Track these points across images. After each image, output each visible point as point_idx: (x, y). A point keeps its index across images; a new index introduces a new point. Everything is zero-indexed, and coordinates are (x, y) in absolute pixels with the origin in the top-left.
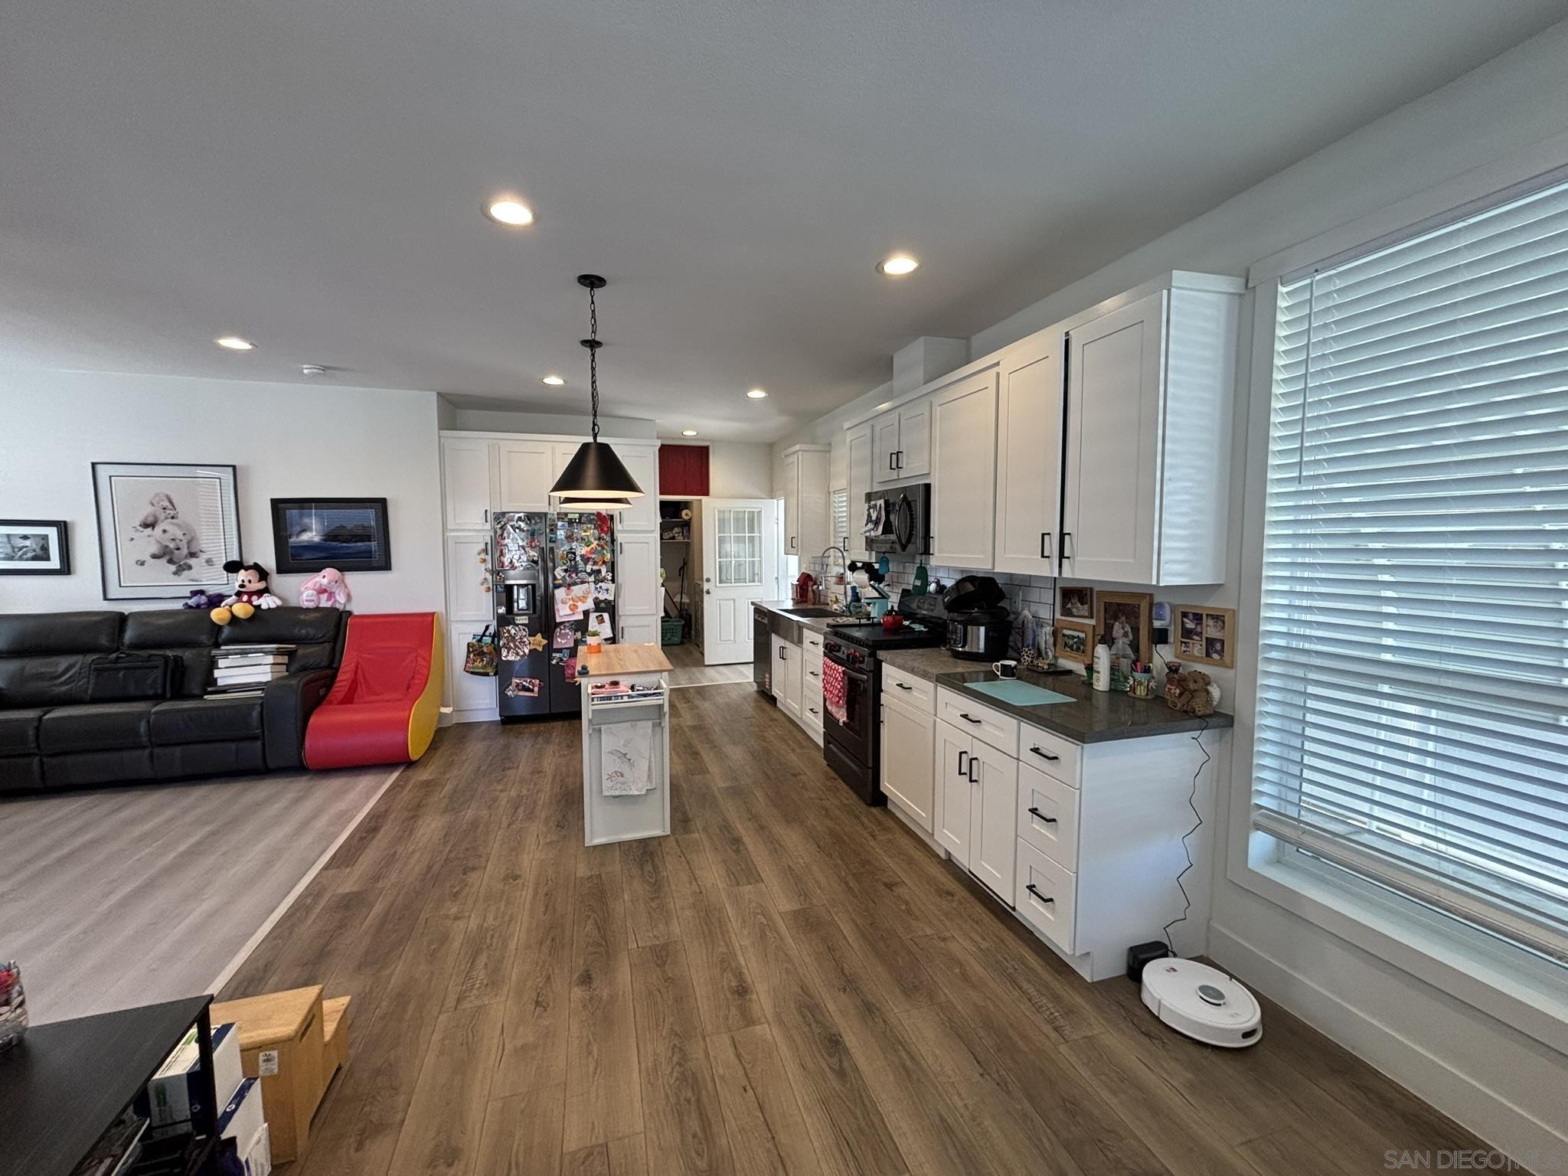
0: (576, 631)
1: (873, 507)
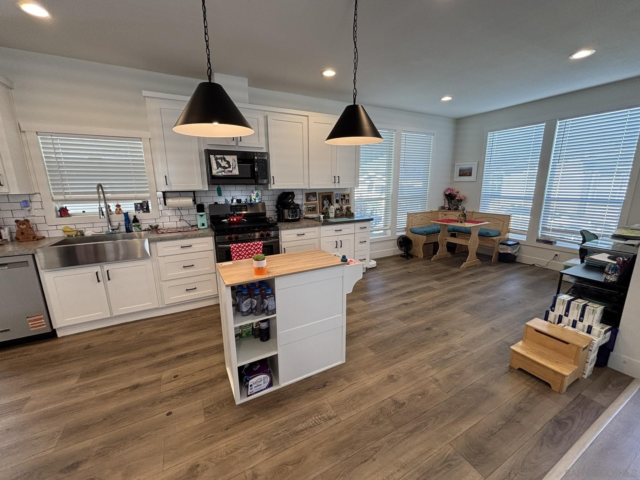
1: (221, 159)
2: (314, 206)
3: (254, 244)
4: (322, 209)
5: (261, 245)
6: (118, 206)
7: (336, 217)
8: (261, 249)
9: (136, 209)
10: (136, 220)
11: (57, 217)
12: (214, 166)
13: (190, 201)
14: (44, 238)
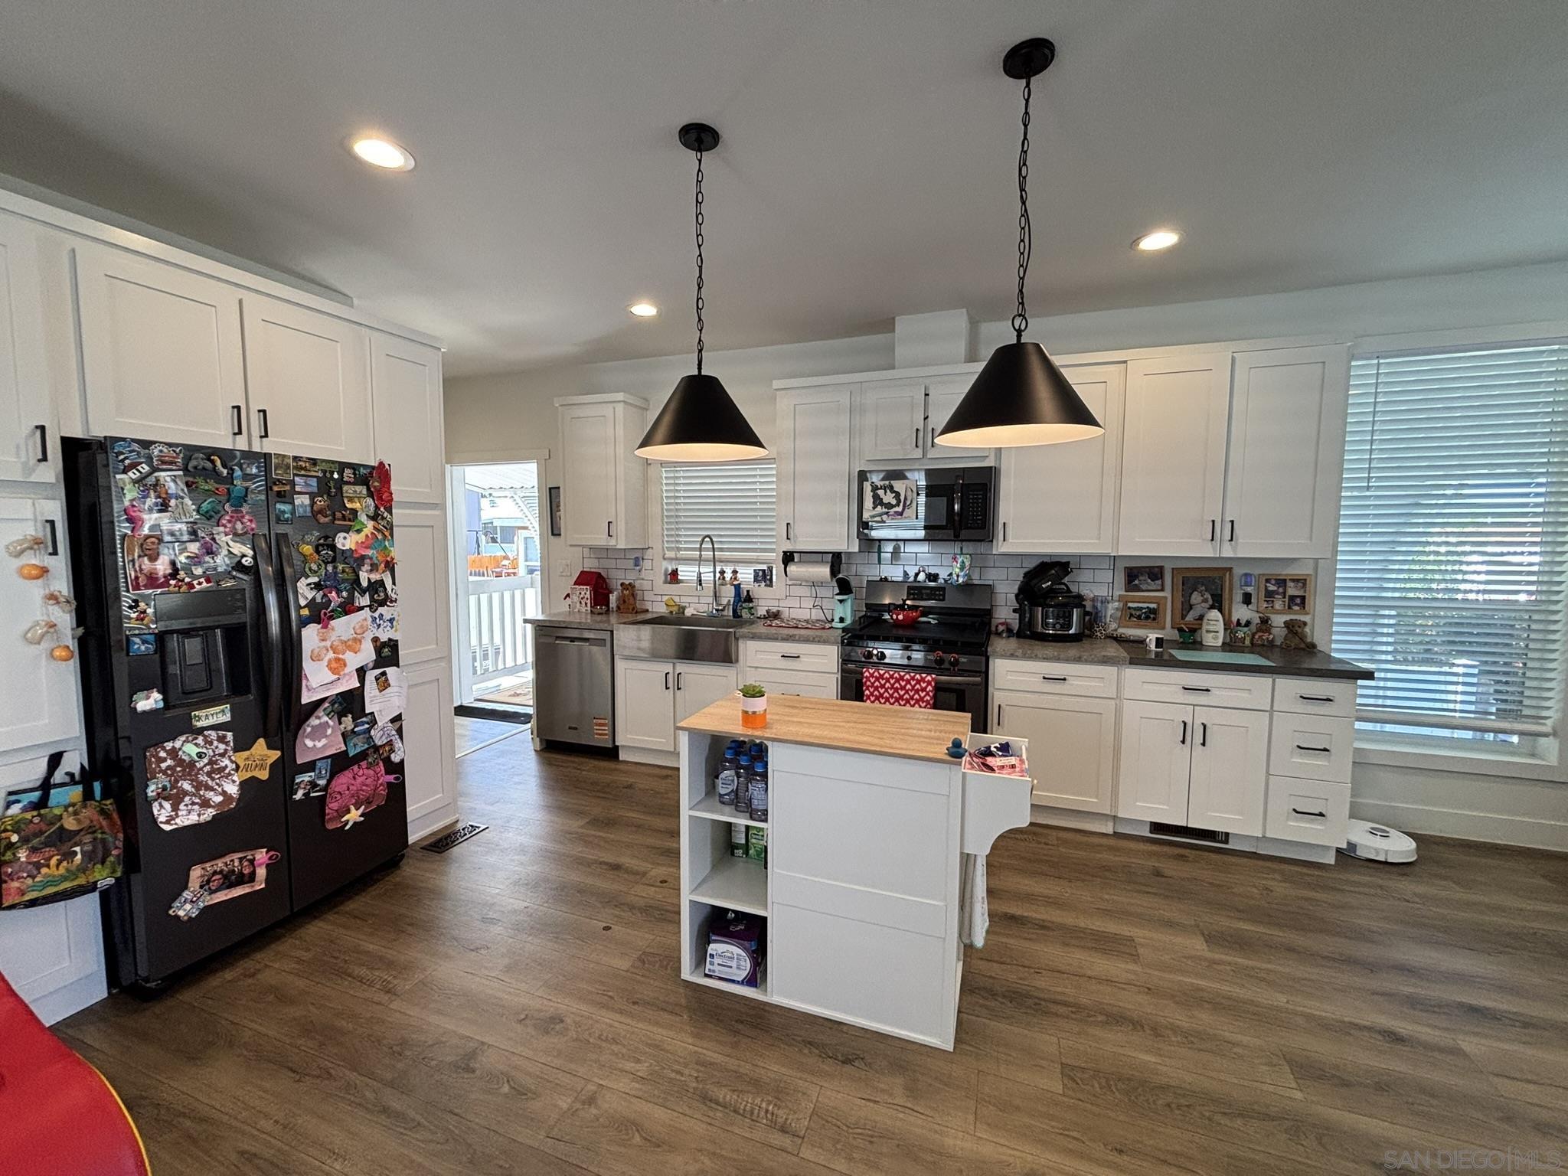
0: (341, 715)
1: (884, 488)
2: (1152, 606)
3: (913, 678)
4: (1183, 617)
5: (929, 683)
6: (735, 572)
7: (1229, 646)
8: (928, 694)
9: (756, 580)
10: (749, 599)
11: (665, 582)
12: (868, 502)
13: (825, 571)
14: (647, 611)
